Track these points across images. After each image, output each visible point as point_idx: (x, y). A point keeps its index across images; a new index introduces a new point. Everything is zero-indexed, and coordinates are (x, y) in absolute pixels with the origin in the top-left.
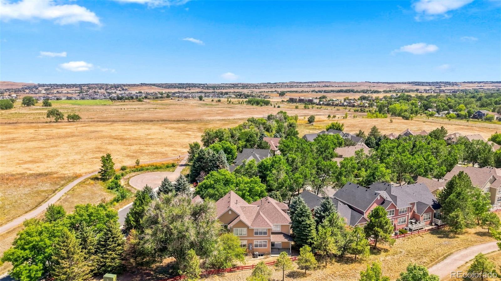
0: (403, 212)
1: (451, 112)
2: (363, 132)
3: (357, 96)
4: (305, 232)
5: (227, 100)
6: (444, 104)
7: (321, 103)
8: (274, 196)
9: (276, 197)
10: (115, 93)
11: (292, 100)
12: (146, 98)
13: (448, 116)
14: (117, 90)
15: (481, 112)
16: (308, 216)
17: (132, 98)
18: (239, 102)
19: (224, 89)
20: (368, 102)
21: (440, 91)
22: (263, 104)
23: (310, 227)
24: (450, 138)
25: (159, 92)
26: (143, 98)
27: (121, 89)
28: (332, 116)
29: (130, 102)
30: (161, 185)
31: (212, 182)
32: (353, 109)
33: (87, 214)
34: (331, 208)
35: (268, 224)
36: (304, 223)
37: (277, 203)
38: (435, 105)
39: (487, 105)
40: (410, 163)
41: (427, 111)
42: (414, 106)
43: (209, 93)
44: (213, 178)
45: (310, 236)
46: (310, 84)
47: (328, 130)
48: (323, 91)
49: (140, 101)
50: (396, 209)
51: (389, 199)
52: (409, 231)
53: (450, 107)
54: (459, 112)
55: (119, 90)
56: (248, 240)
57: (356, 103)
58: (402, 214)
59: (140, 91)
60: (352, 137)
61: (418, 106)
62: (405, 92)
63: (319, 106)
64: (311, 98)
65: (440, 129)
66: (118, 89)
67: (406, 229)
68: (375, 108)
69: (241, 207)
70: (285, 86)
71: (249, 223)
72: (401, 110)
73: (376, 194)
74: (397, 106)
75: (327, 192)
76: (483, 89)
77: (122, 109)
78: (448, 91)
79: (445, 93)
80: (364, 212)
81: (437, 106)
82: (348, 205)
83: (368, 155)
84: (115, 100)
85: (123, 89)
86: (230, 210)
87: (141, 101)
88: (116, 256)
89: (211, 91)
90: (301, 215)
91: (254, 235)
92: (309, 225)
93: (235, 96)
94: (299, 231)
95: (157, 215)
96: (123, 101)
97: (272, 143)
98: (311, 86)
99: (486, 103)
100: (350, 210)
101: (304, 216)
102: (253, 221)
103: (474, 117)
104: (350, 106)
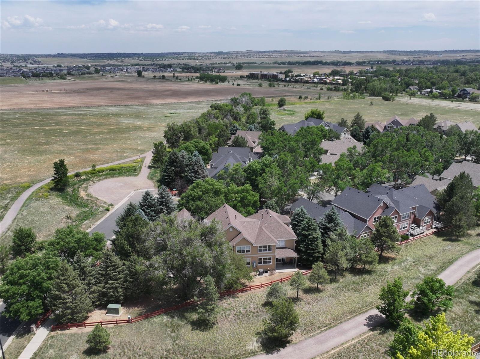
0: (405, 217)
1: (434, 90)
2: (346, 121)
3: (328, 70)
4: (312, 246)
5: (172, 75)
6: (426, 81)
7: (288, 79)
8: (270, 206)
9: (273, 208)
10: (26, 66)
11: (252, 76)
12: (69, 74)
13: (431, 95)
14: (27, 63)
15: (466, 90)
16: (314, 230)
17: (51, 75)
18: (189, 79)
19: (165, 60)
20: (342, 78)
21: (419, 63)
22: (218, 81)
23: (317, 240)
24: (440, 126)
25: (83, 66)
26: (65, 75)
27: (33, 62)
28: (303, 97)
29: (49, 79)
30: (142, 199)
31: (200, 193)
32: (325, 87)
33: (75, 241)
34: (336, 218)
35: (273, 240)
36: (311, 237)
37: (278, 216)
38: (417, 82)
39: (472, 81)
40: (407, 161)
41: (408, 90)
42: (394, 84)
43: (148, 65)
44: (199, 188)
45: (317, 249)
46: (271, 54)
47: (307, 119)
48: (286, 62)
49: (62, 78)
50: (399, 215)
51: (392, 205)
52: (411, 236)
53: (433, 84)
54: (443, 91)
55: (31, 63)
56: (252, 258)
57: (327, 79)
58: (404, 219)
59: (59, 64)
60: (334, 126)
61: (398, 84)
62: (381, 64)
63: (286, 84)
64: (275, 74)
65: (429, 115)
66: (29, 61)
67: (407, 235)
68: (350, 87)
69: (241, 222)
70: (241, 56)
71: (252, 241)
72: (381, 88)
73: (379, 200)
74: (376, 83)
75: (323, 197)
76: (465, 59)
77: (43, 91)
78: (428, 63)
79: (425, 65)
80: (367, 220)
81: (419, 83)
82: (349, 212)
83: (361, 152)
84: (29, 77)
85: (35, 62)
86: (232, 227)
87: (64, 79)
88: (118, 285)
89: (149, 62)
90: (308, 228)
91: (258, 252)
92: (316, 238)
93: (181, 70)
94: (305, 245)
95: (164, 240)
96: (40, 79)
97: (249, 137)
98: (272, 55)
99: (472, 78)
100: (353, 218)
101: (310, 229)
102: (256, 238)
103: (459, 96)
104: (321, 83)
